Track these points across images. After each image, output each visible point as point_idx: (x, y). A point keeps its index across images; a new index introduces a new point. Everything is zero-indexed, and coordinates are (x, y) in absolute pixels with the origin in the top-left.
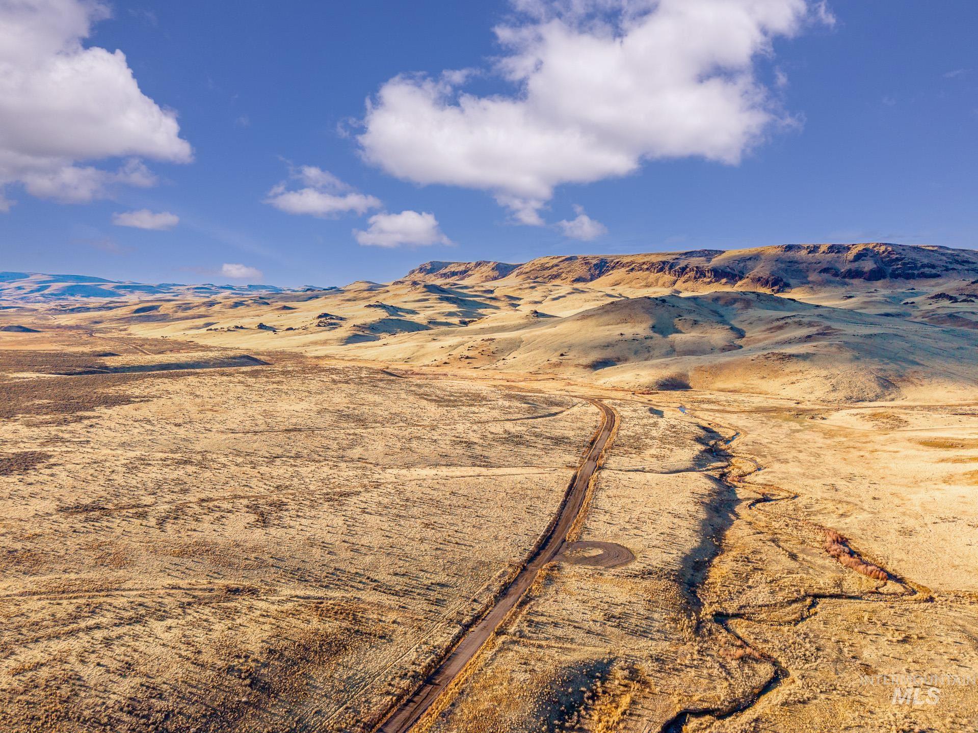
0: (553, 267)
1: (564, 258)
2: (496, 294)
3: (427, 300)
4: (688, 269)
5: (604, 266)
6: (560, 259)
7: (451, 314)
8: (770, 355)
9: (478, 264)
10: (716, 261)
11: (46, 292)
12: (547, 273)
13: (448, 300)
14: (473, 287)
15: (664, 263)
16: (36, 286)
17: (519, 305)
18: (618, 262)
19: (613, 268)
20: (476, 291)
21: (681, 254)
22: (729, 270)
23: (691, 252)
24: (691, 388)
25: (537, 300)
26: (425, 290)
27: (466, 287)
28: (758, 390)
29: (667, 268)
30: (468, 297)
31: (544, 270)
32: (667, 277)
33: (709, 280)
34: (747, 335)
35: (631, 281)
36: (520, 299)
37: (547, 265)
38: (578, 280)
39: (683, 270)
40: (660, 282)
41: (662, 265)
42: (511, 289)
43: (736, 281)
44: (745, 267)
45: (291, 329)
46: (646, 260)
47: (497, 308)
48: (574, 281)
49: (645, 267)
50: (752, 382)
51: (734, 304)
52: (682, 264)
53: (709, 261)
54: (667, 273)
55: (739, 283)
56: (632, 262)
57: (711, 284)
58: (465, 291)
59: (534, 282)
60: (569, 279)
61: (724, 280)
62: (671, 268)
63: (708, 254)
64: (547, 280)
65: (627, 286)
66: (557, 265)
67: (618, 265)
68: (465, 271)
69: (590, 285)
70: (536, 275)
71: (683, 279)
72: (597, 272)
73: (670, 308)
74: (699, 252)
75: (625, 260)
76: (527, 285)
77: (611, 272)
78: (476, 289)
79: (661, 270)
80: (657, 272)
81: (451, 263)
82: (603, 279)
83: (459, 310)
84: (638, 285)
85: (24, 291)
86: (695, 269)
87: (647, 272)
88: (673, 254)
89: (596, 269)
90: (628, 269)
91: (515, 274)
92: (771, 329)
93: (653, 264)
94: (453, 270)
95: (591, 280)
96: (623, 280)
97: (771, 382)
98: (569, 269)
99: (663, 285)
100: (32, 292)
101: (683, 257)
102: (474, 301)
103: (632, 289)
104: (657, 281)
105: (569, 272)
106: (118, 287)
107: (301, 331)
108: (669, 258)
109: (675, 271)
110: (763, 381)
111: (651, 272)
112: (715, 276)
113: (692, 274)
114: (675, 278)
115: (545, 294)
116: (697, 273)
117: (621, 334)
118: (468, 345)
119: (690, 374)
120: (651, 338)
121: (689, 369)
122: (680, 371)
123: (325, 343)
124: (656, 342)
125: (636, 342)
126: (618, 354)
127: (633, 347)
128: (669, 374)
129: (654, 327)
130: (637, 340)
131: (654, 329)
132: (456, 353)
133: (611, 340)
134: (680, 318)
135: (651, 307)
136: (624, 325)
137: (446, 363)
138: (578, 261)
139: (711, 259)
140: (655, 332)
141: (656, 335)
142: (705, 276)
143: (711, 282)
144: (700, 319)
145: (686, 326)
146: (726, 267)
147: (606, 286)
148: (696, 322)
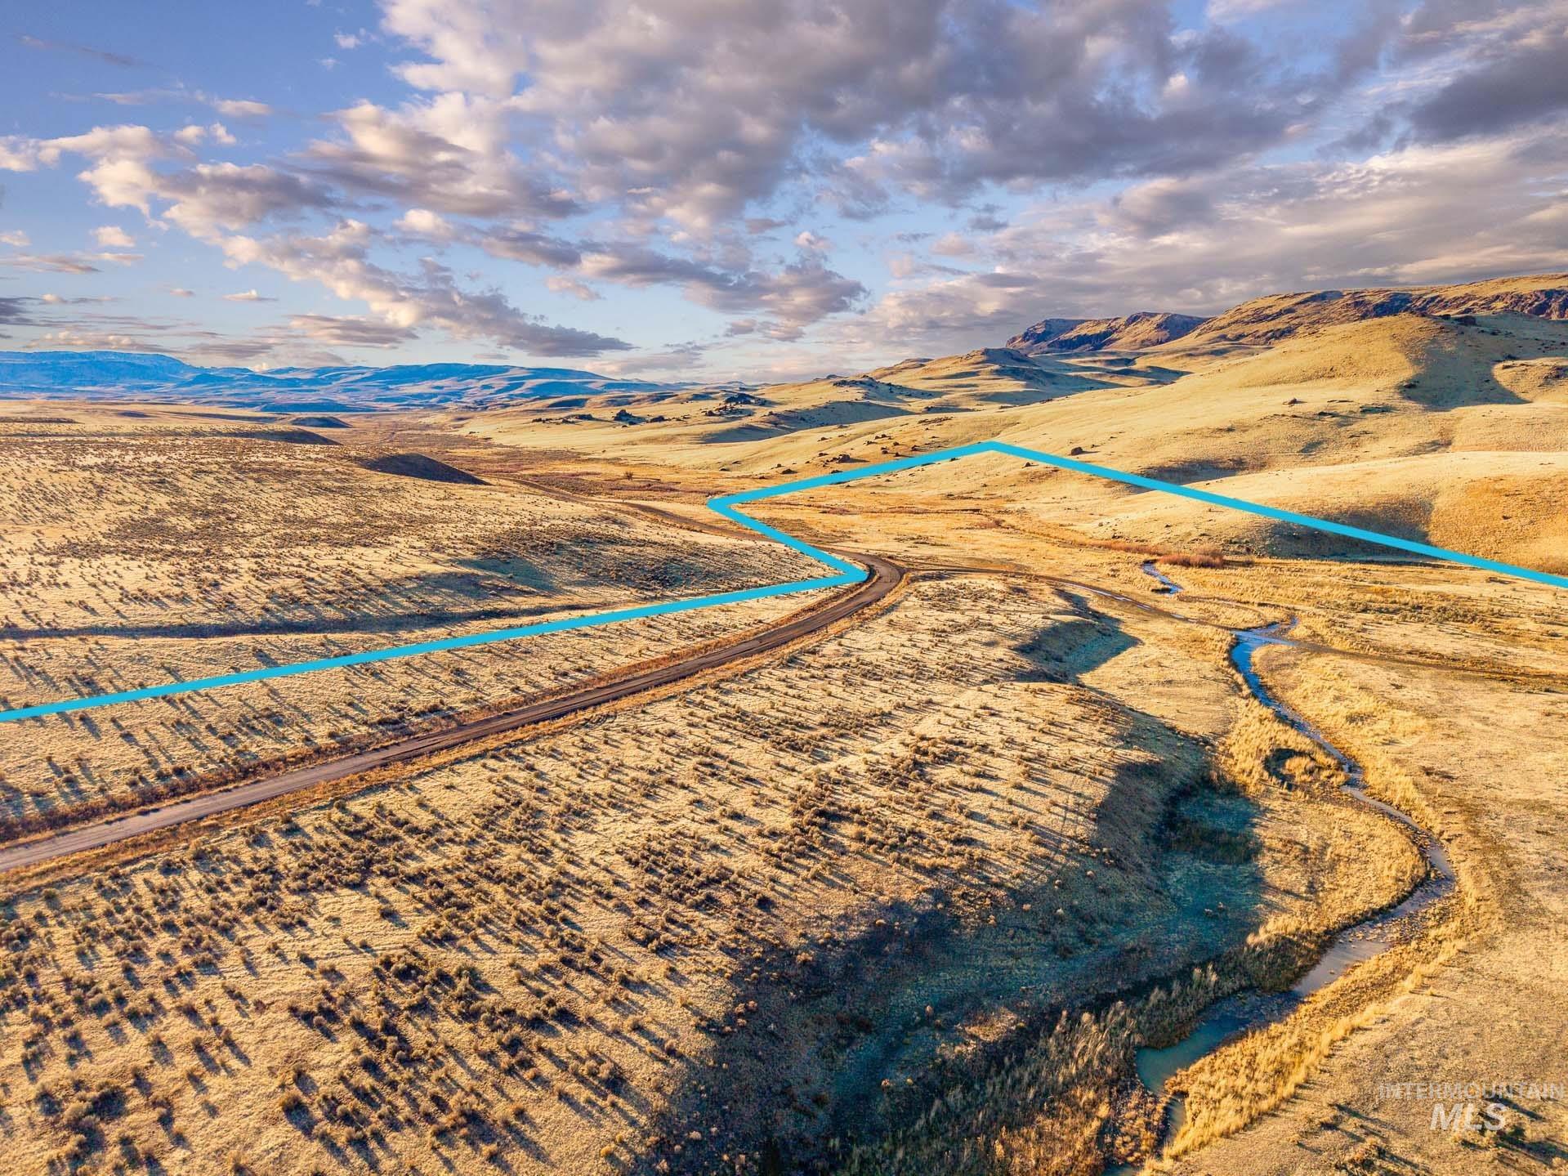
1: (1306, 296)
2: (1137, 365)
3: (973, 374)
6: (1299, 299)
9: (1134, 319)
11: (517, 392)
13: (1015, 374)
15: (1549, 294)
16: (505, 383)
18: (1433, 299)
20: (1094, 362)
26: (984, 358)
29: (1555, 305)
30: (1069, 371)
41: (1543, 298)
42: (1171, 357)
46: (1503, 290)
49: (1499, 303)
54: (1555, 314)
56: (1469, 296)
58: (1072, 362)
64: (1262, 340)
66: (1289, 311)
67: (1432, 304)
68: (1106, 335)
75: (1451, 293)
76: (1209, 350)
78: (1099, 358)
79: (1541, 308)
81: (1083, 321)
85: (492, 390)
91: (1198, 331)
93: (1520, 298)
94: (1083, 333)
100: (499, 392)
102: (1077, 377)
117: (1294, 402)
118: (879, 434)
119: (1440, 503)
120: (1385, 410)
121: (1443, 485)
122: (1402, 492)
123: (671, 439)
124: (1394, 421)
125: (1328, 419)
126: (1244, 452)
127: (1310, 433)
128: (1354, 500)
129: (1410, 386)
130: (1333, 415)
131: (1409, 389)
132: (836, 452)
133: (1249, 415)
134: (1510, 363)
135: (1422, 335)
136: (1322, 382)
137: (789, 472)
138: (1341, 300)
140: (1409, 397)
141: (1410, 404)
145: (1523, 384)
148: (1561, 373)
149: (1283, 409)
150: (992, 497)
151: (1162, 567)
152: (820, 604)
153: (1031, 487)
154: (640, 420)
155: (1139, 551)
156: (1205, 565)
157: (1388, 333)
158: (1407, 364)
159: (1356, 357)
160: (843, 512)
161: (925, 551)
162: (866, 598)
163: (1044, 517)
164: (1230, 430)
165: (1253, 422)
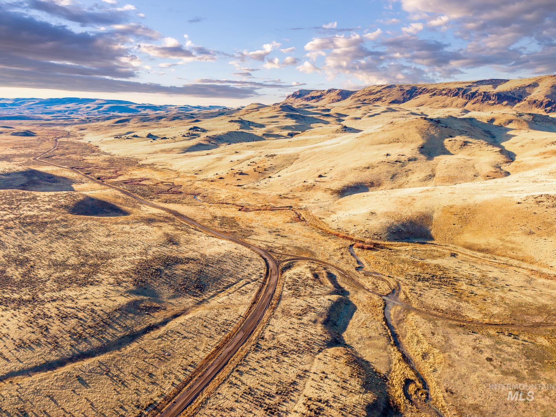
0: (377, 92)
1: (386, 86)
2: (331, 113)
3: (277, 116)
4: (477, 94)
5: (414, 91)
6: (383, 87)
7: (286, 128)
8: (543, 198)
9: (329, 91)
10: (501, 88)
11: (101, 109)
12: (372, 97)
13: (292, 117)
14: (317, 107)
15: (459, 89)
16: (96, 106)
17: (344, 120)
18: (424, 89)
19: (420, 93)
20: (318, 110)
21: (473, 83)
22: (510, 94)
23: (481, 81)
24: (432, 239)
25: (357, 117)
26: (280, 109)
27: (312, 107)
28: (520, 254)
29: (461, 93)
30: (309, 114)
31: (371, 95)
32: (460, 100)
33: (493, 102)
34: (517, 159)
35: (432, 103)
36: (346, 116)
37: (373, 91)
38: (393, 102)
39: (473, 95)
40: (455, 103)
42: (342, 109)
43: (516, 103)
44: (524, 92)
45: (165, 138)
46: (445, 87)
47: (327, 123)
48: (391, 103)
49: (444, 92)
50: (513, 239)
52: (474, 90)
53: (495, 87)
54: (460, 97)
55: (518, 105)
56: (435, 89)
57: (495, 106)
58: (310, 110)
59: (362, 103)
60: (387, 101)
61: (505, 103)
62: (463, 94)
63: (495, 83)
64: (372, 102)
65: (429, 106)
66: (380, 91)
67: (424, 91)
68: (320, 96)
69: (402, 106)
70: (365, 98)
71: (472, 101)
72: (408, 96)
74: (488, 81)
75: (430, 88)
76: (355, 106)
77: (418, 96)
78: (319, 108)
79: (456, 95)
80: (453, 96)
81: (312, 91)
82: (413, 102)
83: (294, 124)
84: (437, 106)
85: (90, 109)
86: (483, 94)
87: (445, 96)
88: (467, 83)
89: (407, 94)
90: (431, 94)
91: (351, 97)
92: (544, 153)
93: (450, 90)
94: (312, 95)
95: (404, 102)
96: (426, 102)
97: (542, 241)
98: (388, 94)
99: (457, 106)
100: (94, 109)
101: (475, 85)
102: (312, 117)
103: (432, 109)
104: (452, 102)
105: (388, 96)
106: (138, 107)
107: (170, 140)
108: (463, 86)
109: (467, 95)
110: (529, 238)
111: (448, 96)
112: (498, 99)
113: (480, 98)
114: (466, 101)
115: (365, 112)
116: (484, 96)
117: (388, 155)
118: (252, 160)
119: (435, 216)
120: (415, 159)
121: (435, 208)
122: (423, 210)
123: (171, 151)
124: (418, 164)
125: (398, 164)
126: (374, 178)
127: (393, 170)
128: (410, 214)
129: (422, 148)
130: (400, 162)
131: (422, 149)
132: (237, 168)
133: (374, 161)
134: (450, 139)
135: (425, 127)
136: (395, 144)
137: (221, 178)
138: (396, 88)
139: (497, 86)
140: (422, 153)
141: (422, 156)
142: (490, 99)
143: (494, 104)
144: (470, 140)
145: (454, 147)
146: (507, 92)
147: (413, 106)
148: (465, 144)
149: (384, 158)
150: (294, 197)
151: (356, 251)
152: (257, 297)
153: (307, 193)
154: (157, 137)
155: (347, 238)
156: (369, 249)
157: (415, 126)
158: (421, 139)
159: (405, 134)
160: (247, 210)
161: (280, 242)
162: (270, 291)
163: (314, 212)
164: (368, 168)
165: (375, 164)
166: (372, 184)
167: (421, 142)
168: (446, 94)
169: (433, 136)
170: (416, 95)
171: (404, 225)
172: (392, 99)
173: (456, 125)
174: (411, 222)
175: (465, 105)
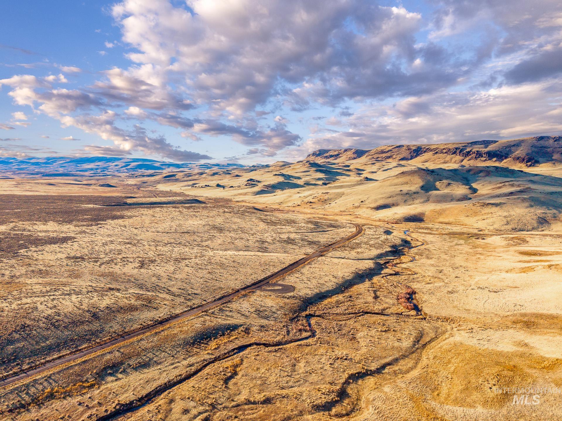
0: (388, 151)
1: (395, 146)
2: (351, 167)
4: (472, 152)
5: (419, 151)
6: (393, 147)
7: (319, 179)
9: (346, 151)
10: (491, 148)
12: (384, 155)
14: (338, 164)
15: (457, 149)
17: (362, 174)
18: (428, 148)
19: (425, 152)
21: (468, 143)
22: (498, 152)
23: (475, 142)
24: (424, 221)
25: (374, 171)
28: (462, 223)
29: (458, 152)
31: (383, 153)
32: (458, 158)
33: (484, 159)
34: (478, 192)
35: (435, 160)
36: (364, 170)
37: (385, 150)
38: (402, 159)
39: (468, 153)
40: (453, 160)
41: (455, 150)
42: (360, 165)
43: (503, 160)
44: (510, 151)
45: (232, 187)
46: (445, 147)
48: (400, 160)
49: (445, 151)
50: (460, 219)
51: (479, 173)
52: (468, 150)
53: (486, 147)
54: (458, 155)
55: (505, 161)
56: (437, 148)
57: (486, 162)
59: (376, 160)
60: (397, 159)
61: (495, 159)
62: (460, 152)
63: (486, 143)
64: (384, 159)
65: (433, 162)
66: (391, 150)
67: (428, 150)
68: (338, 155)
69: (410, 162)
70: (378, 156)
71: (468, 158)
72: (415, 154)
73: (436, 176)
74: (481, 142)
75: (432, 147)
76: (371, 162)
77: (423, 154)
78: (340, 165)
79: (454, 153)
80: (452, 154)
81: (330, 150)
82: (419, 159)
83: (325, 177)
84: (439, 162)
85: (119, 167)
86: (476, 152)
87: (446, 154)
88: (463, 143)
89: (414, 153)
90: (434, 152)
91: (366, 156)
92: (494, 188)
93: (450, 149)
94: (331, 154)
95: (411, 159)
96: (430, 159)
97: (471, 218)
98: (398, 152)
99: (455, 162)
100: (122, 167)
101: (470, 145)
102: (336, 172)
103: (435, 165)
104: (451, 159)
105: (397, 154)
106: (162, 165)
107: (237, 188)
108: (460, 146)
109: (463, 154)
110: (467, 218)
111: (448, 154)
112: (489, 157)
113: (474, 155)
114: (463, 158)
115: (380, 167)
116: (477, 154)
117: (401, 191)
118: (313, 196)
119: (426, 213)
120: (418, 193)
121: (426, 211)
122: (421, 211)
124: (419, 195)
125: (408, 195)
126: (394, 202)
127: (405, 198)
128: (414, 213)
131: (422, 187)
132: (306, 200)
134: (440, 182)
136: (406, 185)
137: (299, 205)
138: (404, 148)
139: (488, 146)
140: (422, 190)
141: (422, 191)
142: (482, 157)
143: (486, 160)
144: (452, 182)
145: (442, 186)
146: (496, 151)
147: (419, 162)
148: (449, 184)
149: (400, 192)
153: (356, 209)
155: (384, 221)
156: (396, 223)
157: (418, 174)
158: (421, 182)
163: (364, 215)
164: (390, 197)
165: (394, 195)
166: (393, 205)
167: (421, 184)
168: (446, 152)
169: (429, 180)
170: (421, 153)
171: (411, 216)
172: (402, 156)
173: (444, 174)
174: (415, 216)
175: (462, 161)
